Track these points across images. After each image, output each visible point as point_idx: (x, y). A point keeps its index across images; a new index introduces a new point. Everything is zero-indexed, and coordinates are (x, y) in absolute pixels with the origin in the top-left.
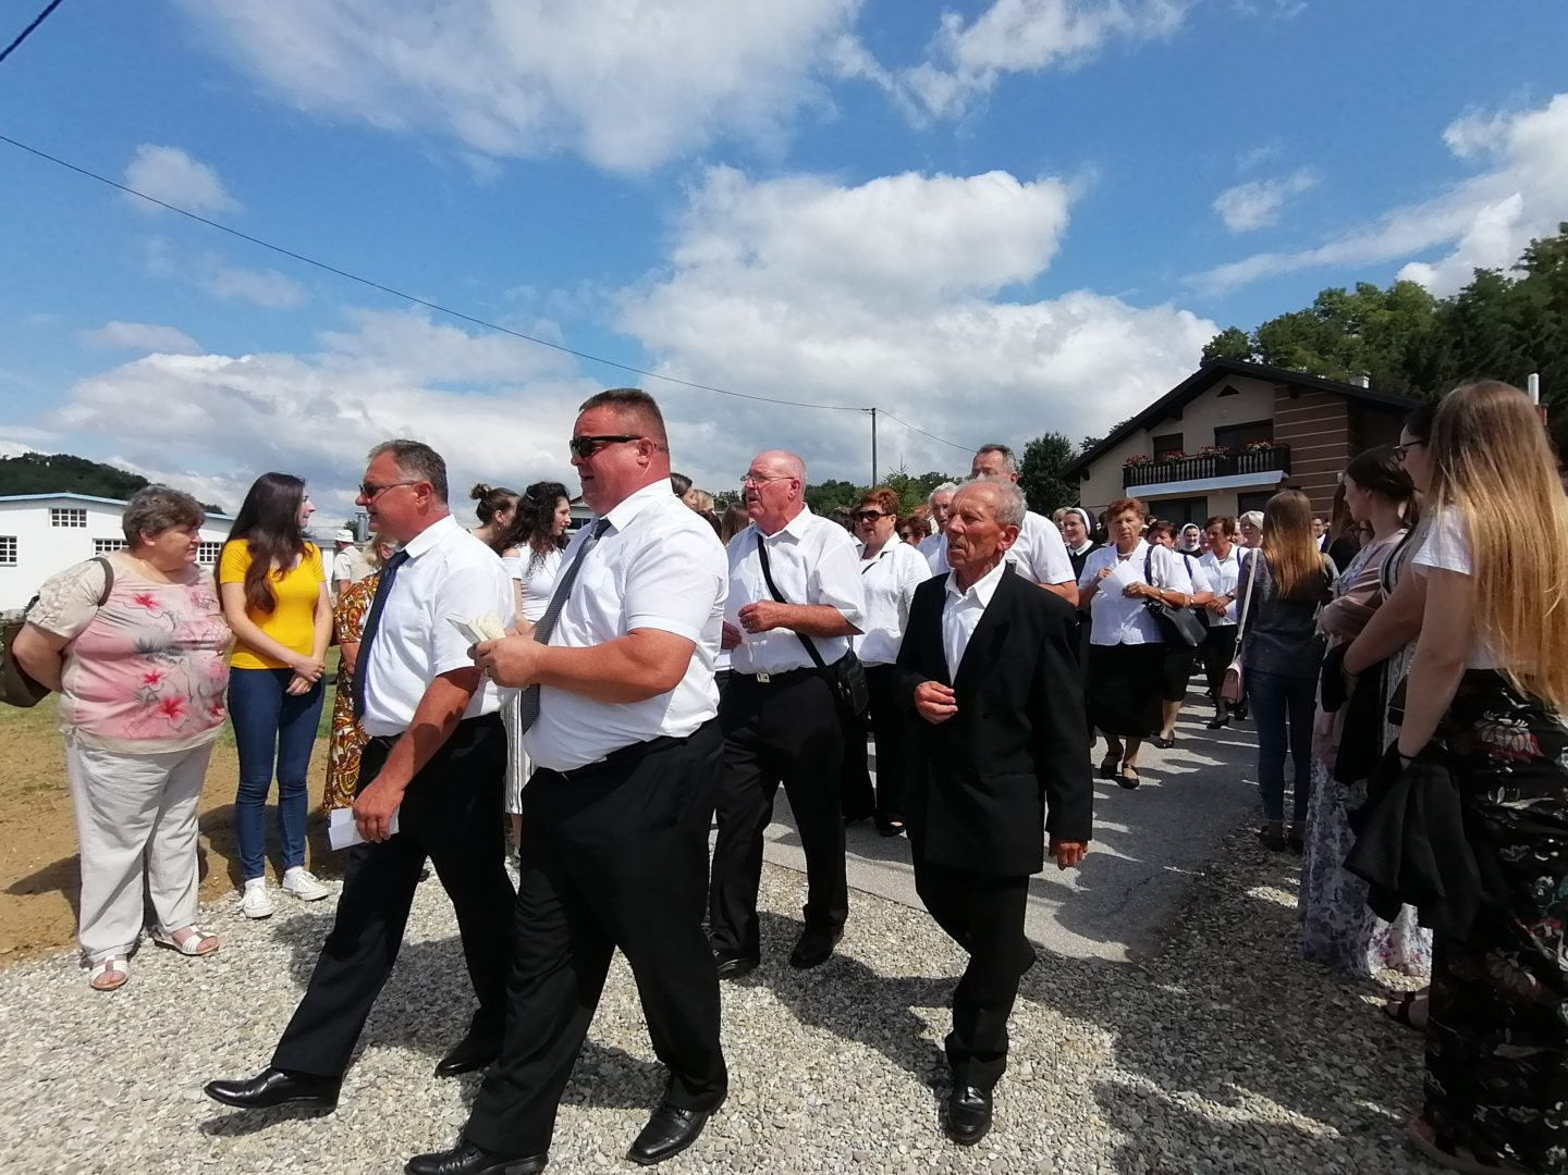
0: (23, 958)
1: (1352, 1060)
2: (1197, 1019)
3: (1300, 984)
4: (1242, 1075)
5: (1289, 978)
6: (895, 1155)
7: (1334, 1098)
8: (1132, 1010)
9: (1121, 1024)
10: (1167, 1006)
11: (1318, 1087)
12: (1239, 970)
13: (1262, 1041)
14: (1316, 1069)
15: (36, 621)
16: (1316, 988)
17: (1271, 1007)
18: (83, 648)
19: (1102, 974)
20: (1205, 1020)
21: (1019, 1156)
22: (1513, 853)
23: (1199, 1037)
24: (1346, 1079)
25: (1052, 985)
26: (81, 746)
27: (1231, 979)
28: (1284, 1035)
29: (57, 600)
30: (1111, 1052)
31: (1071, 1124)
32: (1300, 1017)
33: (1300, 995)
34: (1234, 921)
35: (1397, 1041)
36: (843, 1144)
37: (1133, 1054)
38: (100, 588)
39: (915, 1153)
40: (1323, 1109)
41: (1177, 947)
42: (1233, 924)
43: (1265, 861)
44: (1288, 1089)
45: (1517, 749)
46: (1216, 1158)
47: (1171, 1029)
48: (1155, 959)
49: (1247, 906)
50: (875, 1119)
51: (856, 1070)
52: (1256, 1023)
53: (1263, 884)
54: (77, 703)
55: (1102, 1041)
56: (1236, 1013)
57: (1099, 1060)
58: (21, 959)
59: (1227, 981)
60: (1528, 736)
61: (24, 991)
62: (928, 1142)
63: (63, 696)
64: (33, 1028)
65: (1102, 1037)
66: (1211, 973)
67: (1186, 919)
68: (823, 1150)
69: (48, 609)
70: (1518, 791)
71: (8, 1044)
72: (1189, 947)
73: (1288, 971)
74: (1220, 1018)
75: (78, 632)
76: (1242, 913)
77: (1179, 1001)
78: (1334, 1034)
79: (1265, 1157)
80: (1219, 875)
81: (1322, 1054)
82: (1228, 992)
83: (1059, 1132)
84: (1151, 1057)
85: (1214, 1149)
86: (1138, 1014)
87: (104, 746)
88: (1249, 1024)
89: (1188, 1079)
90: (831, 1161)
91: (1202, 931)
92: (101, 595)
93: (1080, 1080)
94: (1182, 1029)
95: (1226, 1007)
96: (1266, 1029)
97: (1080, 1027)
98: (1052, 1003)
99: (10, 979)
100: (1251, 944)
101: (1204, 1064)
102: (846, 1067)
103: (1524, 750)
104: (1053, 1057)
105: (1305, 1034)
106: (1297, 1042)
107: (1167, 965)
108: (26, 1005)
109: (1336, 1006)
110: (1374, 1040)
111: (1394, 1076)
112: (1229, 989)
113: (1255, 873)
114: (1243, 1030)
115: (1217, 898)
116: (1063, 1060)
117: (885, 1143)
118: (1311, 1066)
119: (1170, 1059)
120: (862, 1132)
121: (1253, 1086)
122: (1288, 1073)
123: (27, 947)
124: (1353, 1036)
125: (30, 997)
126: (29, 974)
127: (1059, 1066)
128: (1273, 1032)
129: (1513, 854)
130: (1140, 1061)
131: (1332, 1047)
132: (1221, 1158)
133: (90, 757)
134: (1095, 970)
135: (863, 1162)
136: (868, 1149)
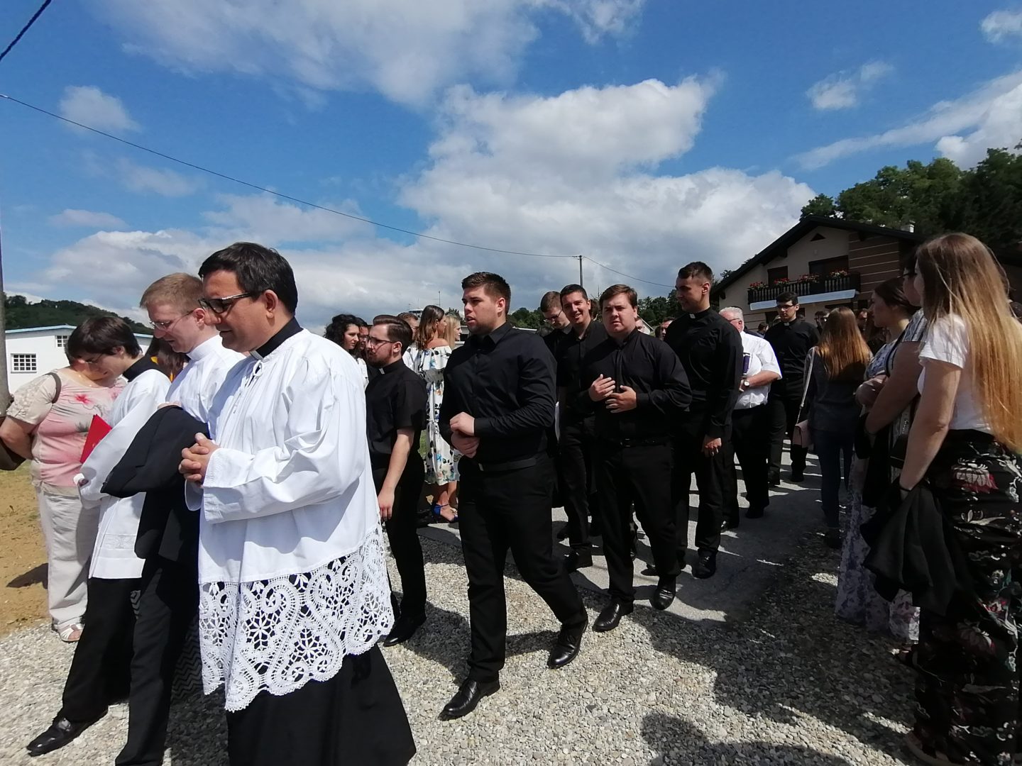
0: (21, 626)
1: (872, 691)
2: (769, 663)
3: (842, 639)
4: (795, 702)
5: (834, 635)
6: (560, 755)
7: (858, 717)
8: (726, 657)
9: (718, 667)
10: (750, 654)
11: (847, 710)
12: (801, 630)
13: (812, 679)
14: (847, 698)
15: (13, 415)
16: (851, 642)
17: (820, 655)
18: (44, 430)
19: (708, 633)
20: (774, 664)
21: (642, 756)
22: (976, 556)
23: (769, 676)
24: (866, 704)
25: (674, 641)
26: (45, 493)
27: (795, 636)
28: (826, 674)
29: (25, 401)
30: (710, 686)
31: (678, 735)
32: (839, 661)
33: (841, 647)
34: (801, 596)
35: (903, 679)
36: (527, 747)
37: (724, 687)
38: (53, 392)
39: (574, 754)
40: (850, 724)
41: (761, 614)
42: (799, 598)
43: (826, 555)
44: (826, 711)
45: (980, 484)
46: (773, 757)
47: (751, 670)
48: (745, 623)
49: (810, 586)
50: (550, 731)
51: (540, 698)
52: (809, 665)
53: (823, 571)
54: (42, 466)
55: (704, 679)
56: (796, 660)
57: (701, 691)
58: (20, 627)
59: (792, 637)
60: (988, 475)
61: (20, 648)
62: (583, 747)
63: (33, 461)
64: (25, 671)
65: (704, 676)
66: (782, 632)
67: (768, 596)
68: (513, 751)
69: (20, 407)
70: (982, 513)
71: (8, 682)
72: (769, 614)
73: (834, 630)
74: (784, 663)
75: (40, 420)
76: (806, 591)
77: (758, 651)
78: (861, 673)
79: (806, 757)
80: (793, 565)
81: (851, 687)
82: (791, 645)
83: (670, 739)
84: (736, 689)
85: (772, 751)
86: (730, 660)
87: (61, 492)
88: (804, 667)
89: (760, 704)
90: (518, 759)
91: (778, 603)
92: (54, 397)
93: (687, 705)
94: (758, 670)
95: (790, 655)
96: (815, 670)
97: (690, 669)
98: (673, 653)
99: (12, 640)
100: (811, 612)
101: (771, 694)
102: (534, 696)
103: (986, 485)
104: (671, 689)
105: (842, 674)
106: (835, 679)
107: (753, 627)
108: (21, 657)
109: (865, 654)
110: (887, 677)
111: (899, 702)
112: (793, 643)
113: (818, 563)
114: (799, 670)
115: (790, 580)
116: (677, 692)
117: (554, 747)
118: (843, 695)
119: (748, 691)
120: (540, 740)
121: (803, 709)
122: (828, 700)
123: (23, 619)
124: (874, 675)
125: (24, 651)
126: (24, 636)
127: (674, 695)
128: (820, 672)
129: (978, 556)
130: (728, 692)
131: (857, 682)
132: (775, 757)
133: (51, 500)
134: (703, 630)
135: (538, 760)
136: (543, 751)
